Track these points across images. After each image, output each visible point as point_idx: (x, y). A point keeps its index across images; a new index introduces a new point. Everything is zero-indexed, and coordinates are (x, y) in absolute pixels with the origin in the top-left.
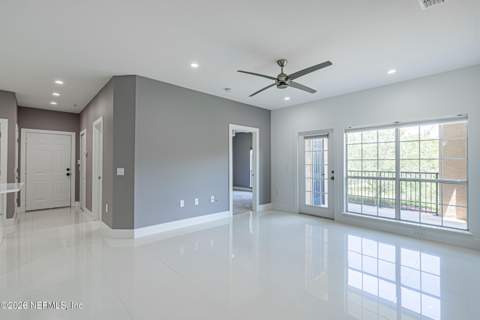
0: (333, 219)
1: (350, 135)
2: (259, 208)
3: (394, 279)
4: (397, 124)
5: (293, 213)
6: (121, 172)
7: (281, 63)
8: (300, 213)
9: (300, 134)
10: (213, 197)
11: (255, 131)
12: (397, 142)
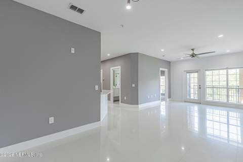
0: (200, 103)
1: (207, 72)
2: (168, 100)
3: (226, 122)
4: (227, 68)
5: (182, 101)
6: (134, 85)
7: (193, 50)
8: (185, 102)
9: (185, 71)
10: (156, 95)
11: (166, 70)
12: (227, 75)
